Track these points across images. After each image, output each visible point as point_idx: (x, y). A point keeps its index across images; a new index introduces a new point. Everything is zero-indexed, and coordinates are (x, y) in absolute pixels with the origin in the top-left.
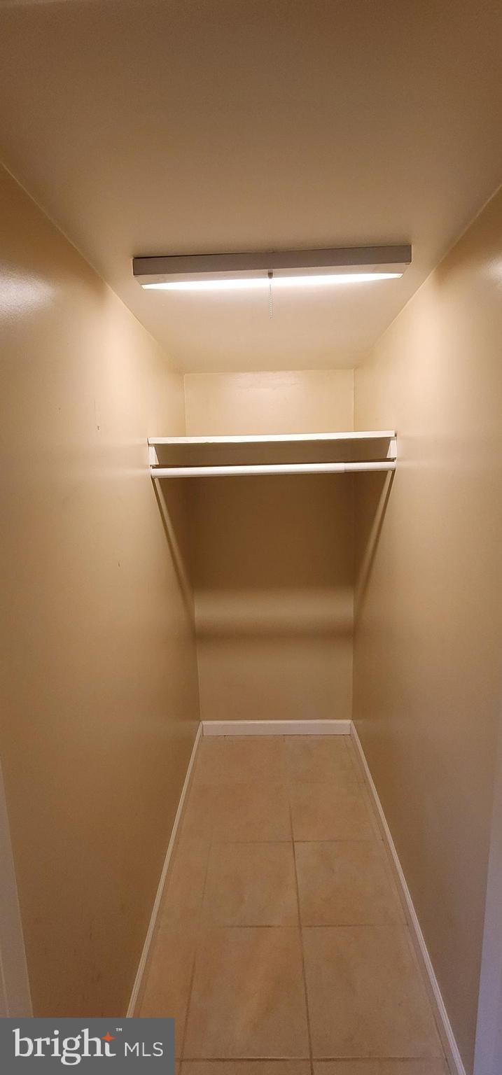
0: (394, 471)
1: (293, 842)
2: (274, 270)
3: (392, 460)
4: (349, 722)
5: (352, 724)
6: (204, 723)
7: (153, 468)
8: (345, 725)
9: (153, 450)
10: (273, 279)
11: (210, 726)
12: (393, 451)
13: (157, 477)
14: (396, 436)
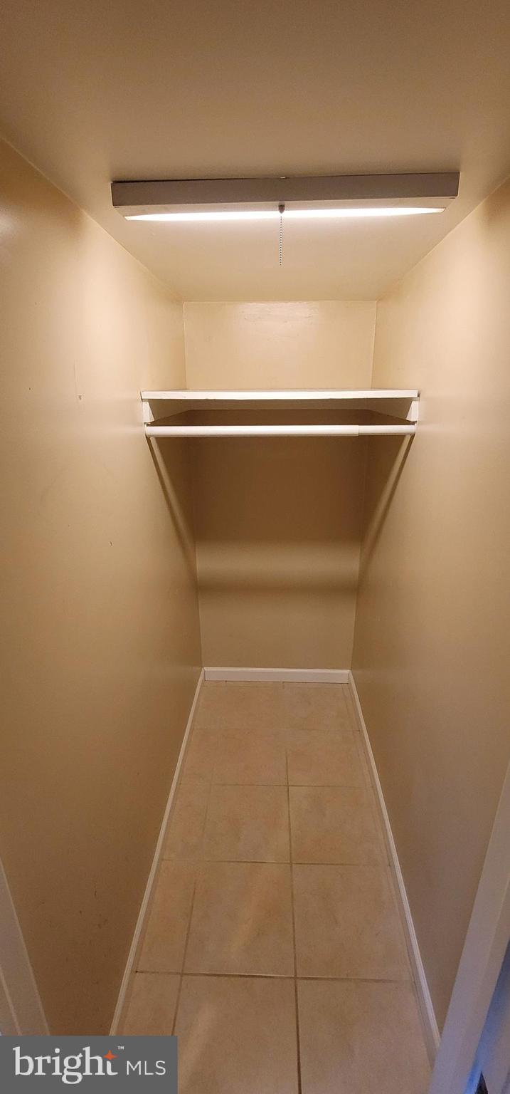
0: (413, 436)
1: (288, 786)
2: (286, 203)
3: (413, 423)
4: (347, 671)
5: (351, 674)
6: (206, 669)
7: (148, 425)
8: (343, 674)
9: (147, 405)
10: (285, 212)
11: (212, 672)
12: (414, 414)
13: (152, 436)
14: (418, 396)
